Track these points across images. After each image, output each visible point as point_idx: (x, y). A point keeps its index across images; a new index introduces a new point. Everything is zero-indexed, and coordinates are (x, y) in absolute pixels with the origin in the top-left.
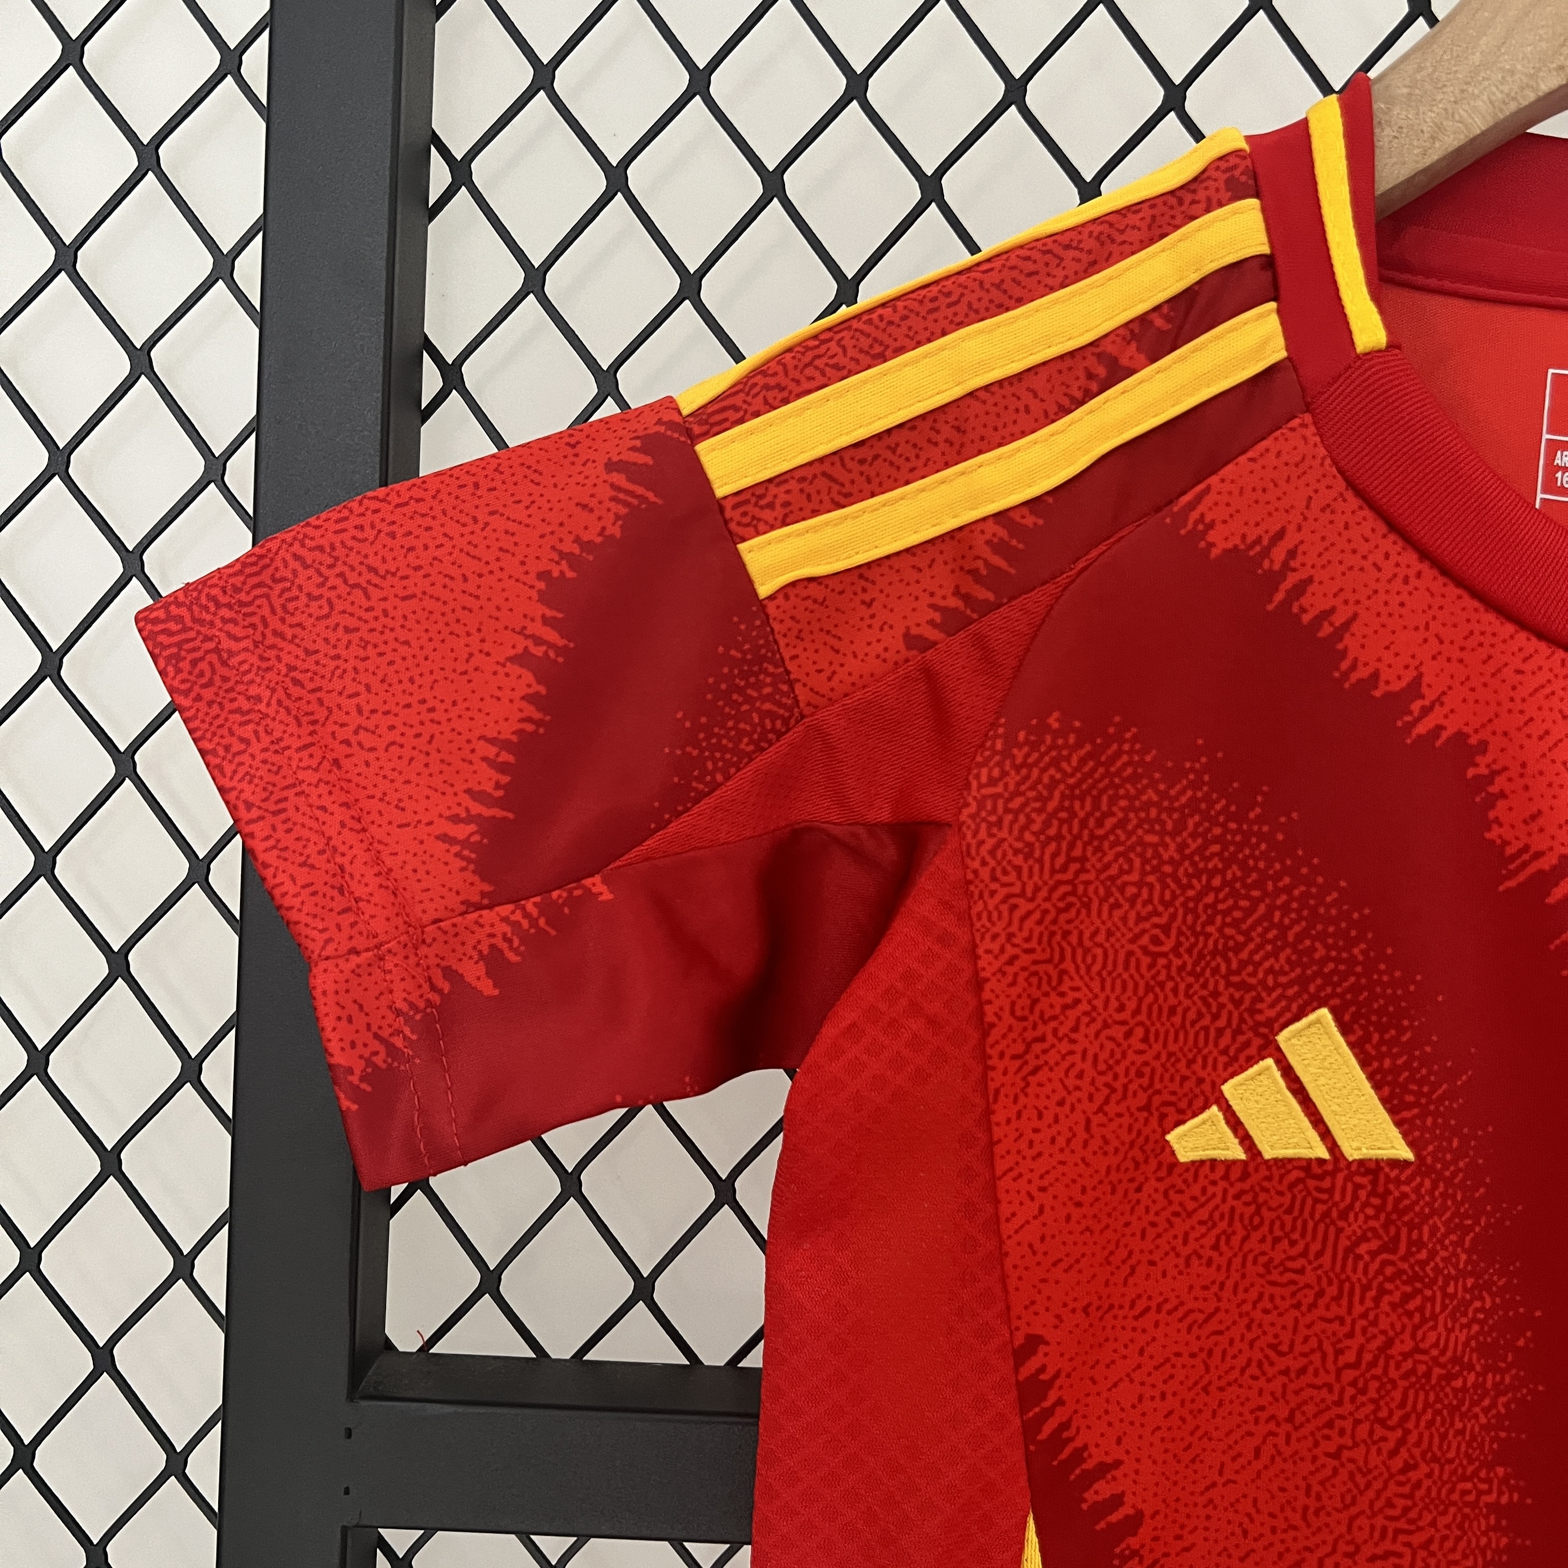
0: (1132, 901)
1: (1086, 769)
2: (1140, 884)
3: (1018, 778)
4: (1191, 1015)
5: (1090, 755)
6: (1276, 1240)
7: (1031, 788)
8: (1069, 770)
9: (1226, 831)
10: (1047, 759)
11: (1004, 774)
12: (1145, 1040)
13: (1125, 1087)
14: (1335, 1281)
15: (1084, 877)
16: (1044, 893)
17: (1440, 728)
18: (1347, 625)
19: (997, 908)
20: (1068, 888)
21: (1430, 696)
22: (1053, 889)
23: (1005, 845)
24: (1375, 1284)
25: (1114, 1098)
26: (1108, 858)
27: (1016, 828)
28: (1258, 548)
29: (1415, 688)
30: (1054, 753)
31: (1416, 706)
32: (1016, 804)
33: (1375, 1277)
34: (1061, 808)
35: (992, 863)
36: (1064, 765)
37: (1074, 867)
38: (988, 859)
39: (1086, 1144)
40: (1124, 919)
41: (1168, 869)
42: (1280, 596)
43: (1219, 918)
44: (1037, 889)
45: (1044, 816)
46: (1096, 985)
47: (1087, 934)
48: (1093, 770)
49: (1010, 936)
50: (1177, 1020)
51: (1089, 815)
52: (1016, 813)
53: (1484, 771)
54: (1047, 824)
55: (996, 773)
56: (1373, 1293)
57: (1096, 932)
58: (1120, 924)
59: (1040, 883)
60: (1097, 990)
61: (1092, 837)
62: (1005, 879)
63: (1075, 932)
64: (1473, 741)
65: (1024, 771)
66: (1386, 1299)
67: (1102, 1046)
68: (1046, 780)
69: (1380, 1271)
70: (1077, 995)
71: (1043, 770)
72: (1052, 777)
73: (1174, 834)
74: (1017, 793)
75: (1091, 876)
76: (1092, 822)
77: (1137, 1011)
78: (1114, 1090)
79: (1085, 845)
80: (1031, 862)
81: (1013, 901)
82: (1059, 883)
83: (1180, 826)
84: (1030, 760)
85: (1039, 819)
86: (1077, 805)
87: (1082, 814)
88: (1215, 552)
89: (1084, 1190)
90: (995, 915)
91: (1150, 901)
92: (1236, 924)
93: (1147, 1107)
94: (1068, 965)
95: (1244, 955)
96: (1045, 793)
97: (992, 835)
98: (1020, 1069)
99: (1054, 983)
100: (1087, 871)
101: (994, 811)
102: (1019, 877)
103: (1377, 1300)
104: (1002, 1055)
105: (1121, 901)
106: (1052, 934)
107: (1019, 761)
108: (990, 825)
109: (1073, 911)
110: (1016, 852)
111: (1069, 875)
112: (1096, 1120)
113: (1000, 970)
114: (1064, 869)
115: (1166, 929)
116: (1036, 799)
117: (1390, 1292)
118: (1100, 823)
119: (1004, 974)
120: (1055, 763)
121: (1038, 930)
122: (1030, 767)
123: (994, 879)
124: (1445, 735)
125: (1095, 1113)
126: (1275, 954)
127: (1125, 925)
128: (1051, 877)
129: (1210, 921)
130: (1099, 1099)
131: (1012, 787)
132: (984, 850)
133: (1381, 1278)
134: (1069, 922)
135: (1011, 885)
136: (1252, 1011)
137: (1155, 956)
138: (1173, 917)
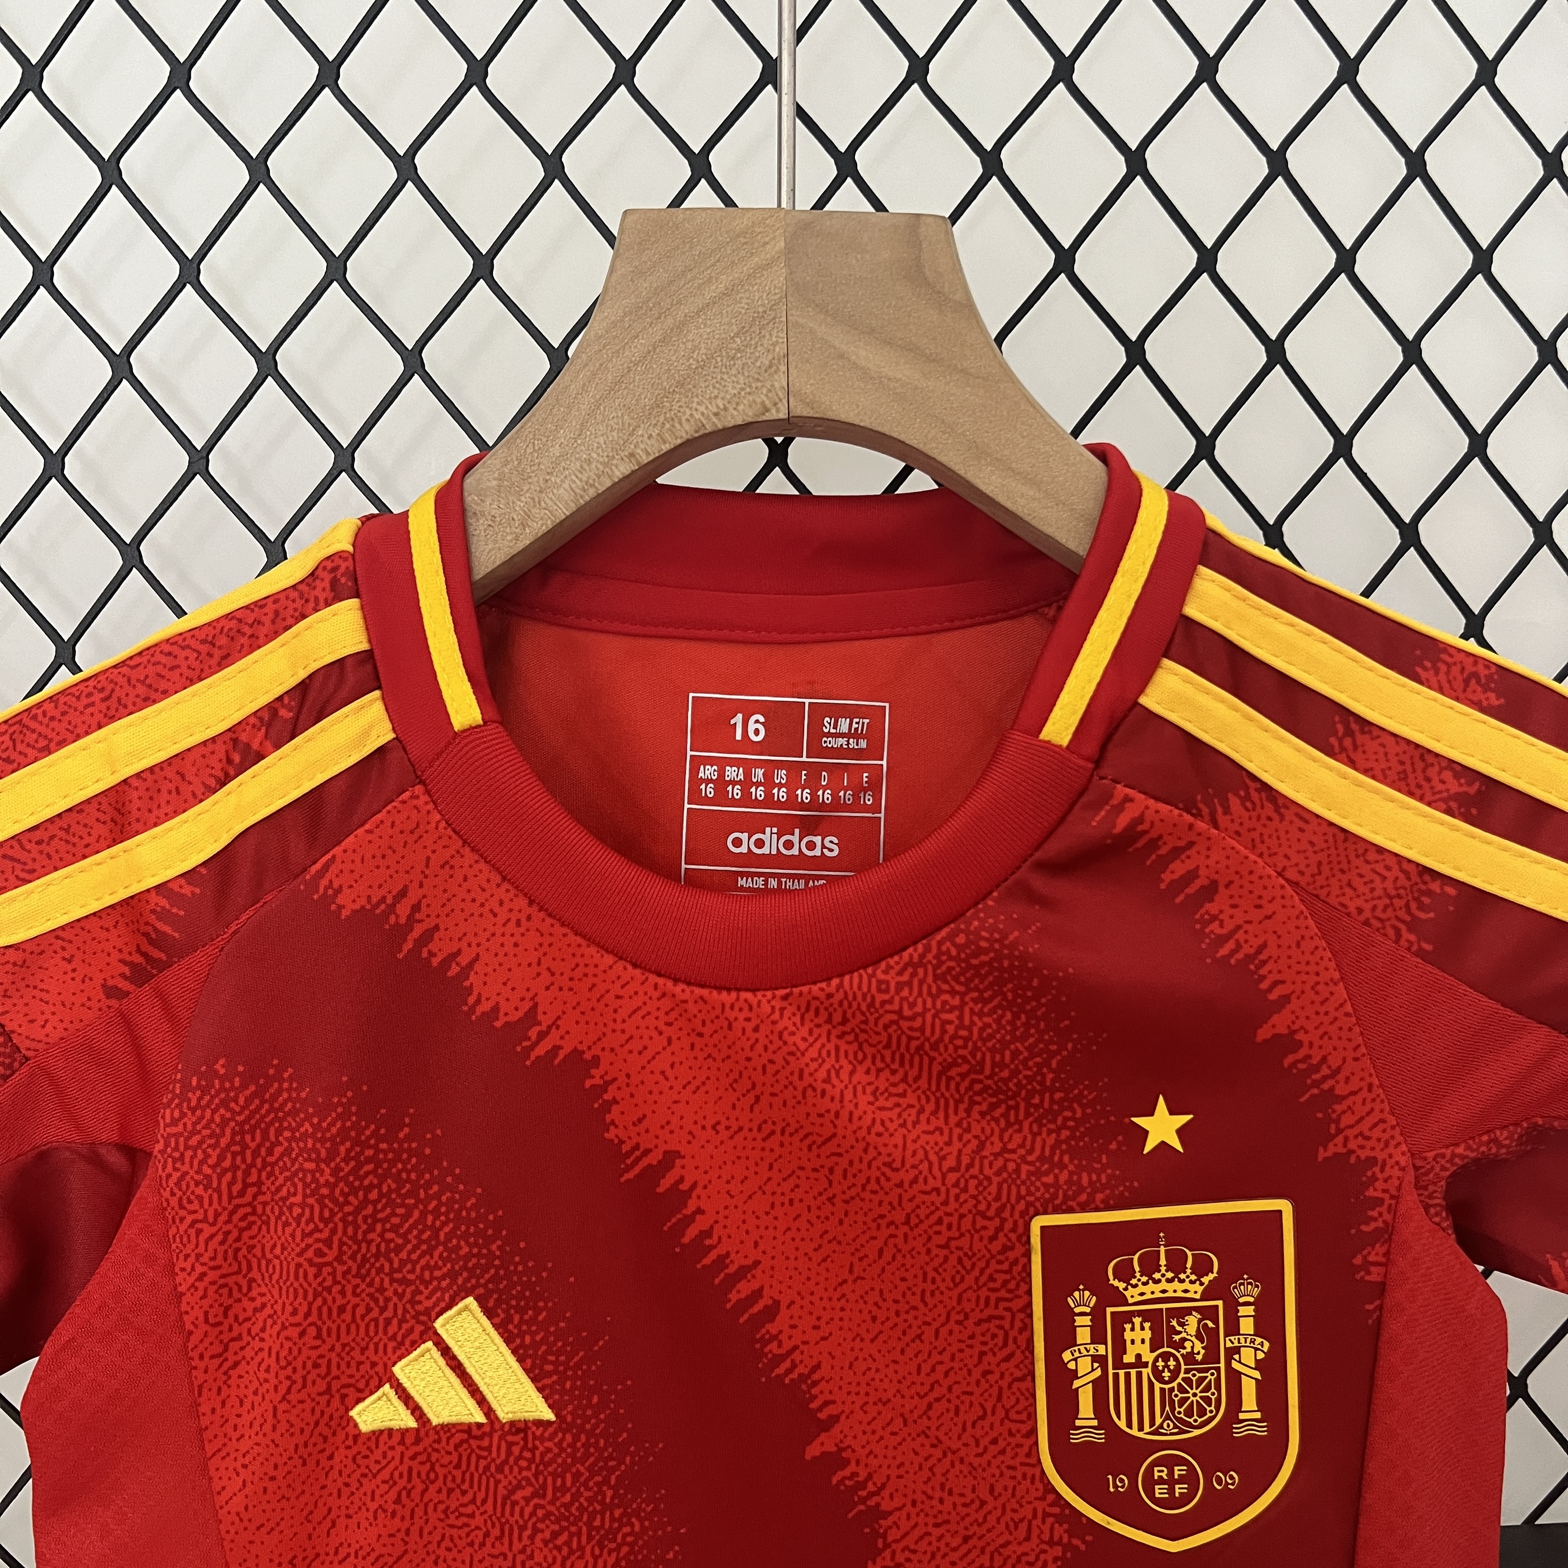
0: (298, 1220)
1: (252, 1107)
2: (303, 1205)
3: (194, 1119)
4: (360, 1311)
5: (254, 1095)
6: (450, 1491)
7: (206, 1127)
8: (238, 1109)
9: (377, 1151)
10: (217, 1101)
11: (183, 1115)
12: (318, 1336)
13: (304, 1378)
14: (498, 1525)
15: (261, 1198)
16: (224, 1217)
17: (557, 1048)
18: (470, 965)
19: (186, 1231)
20: (249, 1210)
21: (546, 1021)
22: (232, 1213)
23: (188, 1178)
24: (530, 1525)
25: (295, 1388)
26: (281, 1180)
27: (196, 1163)
28: (383, 907)
29: (531, 1016)
30: (223, 1096)
31: (533, 1033)
32: (194, 1141)
33: (530, 1518)
34: (233, 1142)
35: (179, 1194)
36: (233, 1105)
37: (251, 1191)
38: (176, 1190)
39: (274, 1428)
40: (293, 1236)
41: (325, 1191)
42: (409, 945)
43: (379, 1227)
44: (217, 1215)
45: (218, 1150)
46: (275, 1292)
47: (268, 1247)
48: (259, 1108)
49: (198, 1256)
50: (347, 1316)
51: (259, 1146)
52: (195, 1149)
53: (598, 1081)
54: (221, 1158)
55: (177, 1114)
56: (528, 1532)
57: (274, 1246)
58: (290, 1239)
59: (220, 1210)
60: (277, 1296)
61: (265, 1164)
62: (190, 1207)
63: (259, 1247)
64: (588, 1056)
65: (199, 1113)
66: (539, 1536)
67: (282, 1346)
68: (217, 1119)
69: (533, 1514)
70: (264, 1299)
71: (214, 1112)
72: (222, 1116)
73: (327, 1161)
74: (193, 1133)
75: (268, 1197)
76: (263, 1152)
77: (308, 1314)
78: (294, 1382)
79: (260, 1172)
80: (210, 1191)
81: (199, 1226)
82: (238, 1206)
83: (332, 1154)
84: (203, 1103)
85: (214, 1154)
86: (248, 1138)
87: (253, 1145)
88: (345, 913)
89: (276, 1467)
90: (185, 1239)
91: (311, 1219)
92: (395, 1229)
93: (328, 1390)
94: (255, 1274)
95: (403, 1255)
96: (218, 1131)
97: (176, 1169)
98: (221, 1365)
99: (245, 1290)
100: (264, 1193)
101: (176, 1149)
102: (202, 1206)
103: (532, 1538)
104: (201, 1357)
105: (290, 1220)
106: (237, 1250)
107: (193, 1104)
108: (175, 1161)
109: (255, 1228)
110: (197, 1184)
111: (248, 1198)
112: (282, 1407)
113: (193, 1285)
114: (242, 1194)
115: (328, 1242)
116: (210, 1137)
117: (542, 1531)
118: (270, 1152)
119: (196, 1289)
120: (224, 1104)
121: (221, 1249)
122: (203, 1109)
123: (182, 1207)
124: (561, 1055)
125: (280, 1402)
126: (430, 1252)
127: (294, 1239)
128: (230, 1202)
129: (371, 1229)
130: (282, 1390)
131: (189, 1127)
132: (171, 1183)
133: (534, 1519)
134: (251, 1238)
135: (195, 1212)
136: (413, 1302)
137: (320, 1267)
138: (334, 1231)
